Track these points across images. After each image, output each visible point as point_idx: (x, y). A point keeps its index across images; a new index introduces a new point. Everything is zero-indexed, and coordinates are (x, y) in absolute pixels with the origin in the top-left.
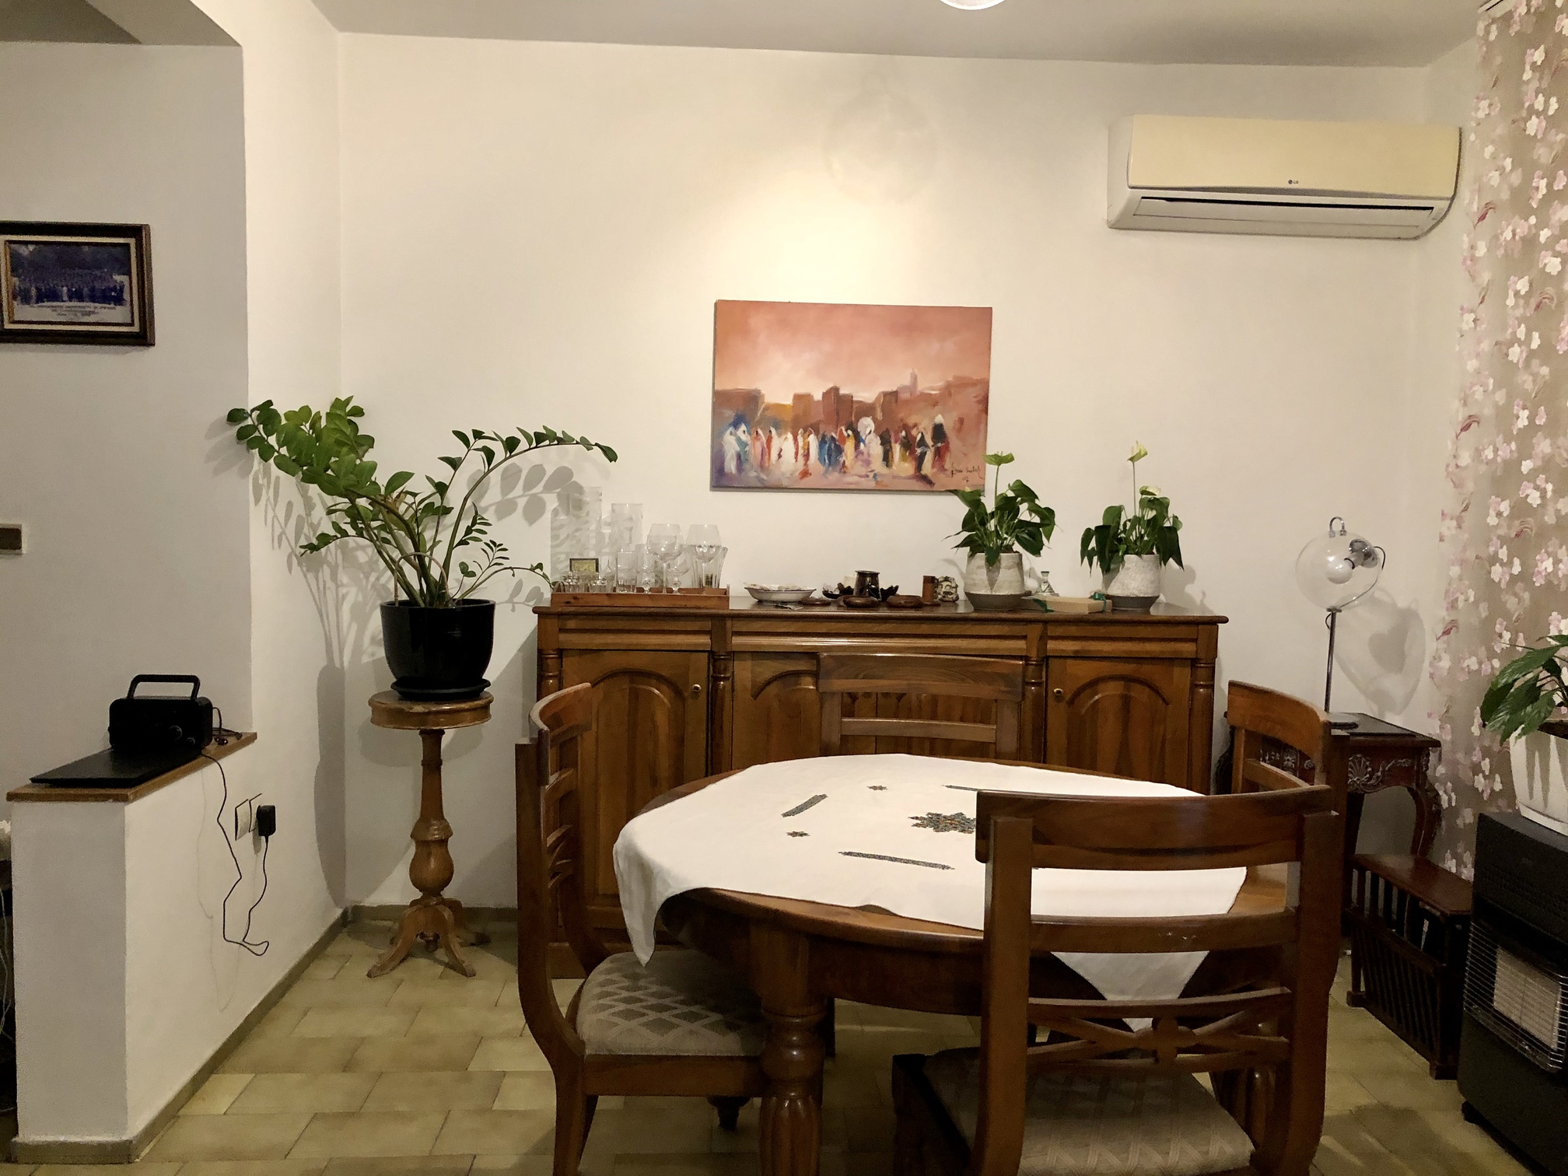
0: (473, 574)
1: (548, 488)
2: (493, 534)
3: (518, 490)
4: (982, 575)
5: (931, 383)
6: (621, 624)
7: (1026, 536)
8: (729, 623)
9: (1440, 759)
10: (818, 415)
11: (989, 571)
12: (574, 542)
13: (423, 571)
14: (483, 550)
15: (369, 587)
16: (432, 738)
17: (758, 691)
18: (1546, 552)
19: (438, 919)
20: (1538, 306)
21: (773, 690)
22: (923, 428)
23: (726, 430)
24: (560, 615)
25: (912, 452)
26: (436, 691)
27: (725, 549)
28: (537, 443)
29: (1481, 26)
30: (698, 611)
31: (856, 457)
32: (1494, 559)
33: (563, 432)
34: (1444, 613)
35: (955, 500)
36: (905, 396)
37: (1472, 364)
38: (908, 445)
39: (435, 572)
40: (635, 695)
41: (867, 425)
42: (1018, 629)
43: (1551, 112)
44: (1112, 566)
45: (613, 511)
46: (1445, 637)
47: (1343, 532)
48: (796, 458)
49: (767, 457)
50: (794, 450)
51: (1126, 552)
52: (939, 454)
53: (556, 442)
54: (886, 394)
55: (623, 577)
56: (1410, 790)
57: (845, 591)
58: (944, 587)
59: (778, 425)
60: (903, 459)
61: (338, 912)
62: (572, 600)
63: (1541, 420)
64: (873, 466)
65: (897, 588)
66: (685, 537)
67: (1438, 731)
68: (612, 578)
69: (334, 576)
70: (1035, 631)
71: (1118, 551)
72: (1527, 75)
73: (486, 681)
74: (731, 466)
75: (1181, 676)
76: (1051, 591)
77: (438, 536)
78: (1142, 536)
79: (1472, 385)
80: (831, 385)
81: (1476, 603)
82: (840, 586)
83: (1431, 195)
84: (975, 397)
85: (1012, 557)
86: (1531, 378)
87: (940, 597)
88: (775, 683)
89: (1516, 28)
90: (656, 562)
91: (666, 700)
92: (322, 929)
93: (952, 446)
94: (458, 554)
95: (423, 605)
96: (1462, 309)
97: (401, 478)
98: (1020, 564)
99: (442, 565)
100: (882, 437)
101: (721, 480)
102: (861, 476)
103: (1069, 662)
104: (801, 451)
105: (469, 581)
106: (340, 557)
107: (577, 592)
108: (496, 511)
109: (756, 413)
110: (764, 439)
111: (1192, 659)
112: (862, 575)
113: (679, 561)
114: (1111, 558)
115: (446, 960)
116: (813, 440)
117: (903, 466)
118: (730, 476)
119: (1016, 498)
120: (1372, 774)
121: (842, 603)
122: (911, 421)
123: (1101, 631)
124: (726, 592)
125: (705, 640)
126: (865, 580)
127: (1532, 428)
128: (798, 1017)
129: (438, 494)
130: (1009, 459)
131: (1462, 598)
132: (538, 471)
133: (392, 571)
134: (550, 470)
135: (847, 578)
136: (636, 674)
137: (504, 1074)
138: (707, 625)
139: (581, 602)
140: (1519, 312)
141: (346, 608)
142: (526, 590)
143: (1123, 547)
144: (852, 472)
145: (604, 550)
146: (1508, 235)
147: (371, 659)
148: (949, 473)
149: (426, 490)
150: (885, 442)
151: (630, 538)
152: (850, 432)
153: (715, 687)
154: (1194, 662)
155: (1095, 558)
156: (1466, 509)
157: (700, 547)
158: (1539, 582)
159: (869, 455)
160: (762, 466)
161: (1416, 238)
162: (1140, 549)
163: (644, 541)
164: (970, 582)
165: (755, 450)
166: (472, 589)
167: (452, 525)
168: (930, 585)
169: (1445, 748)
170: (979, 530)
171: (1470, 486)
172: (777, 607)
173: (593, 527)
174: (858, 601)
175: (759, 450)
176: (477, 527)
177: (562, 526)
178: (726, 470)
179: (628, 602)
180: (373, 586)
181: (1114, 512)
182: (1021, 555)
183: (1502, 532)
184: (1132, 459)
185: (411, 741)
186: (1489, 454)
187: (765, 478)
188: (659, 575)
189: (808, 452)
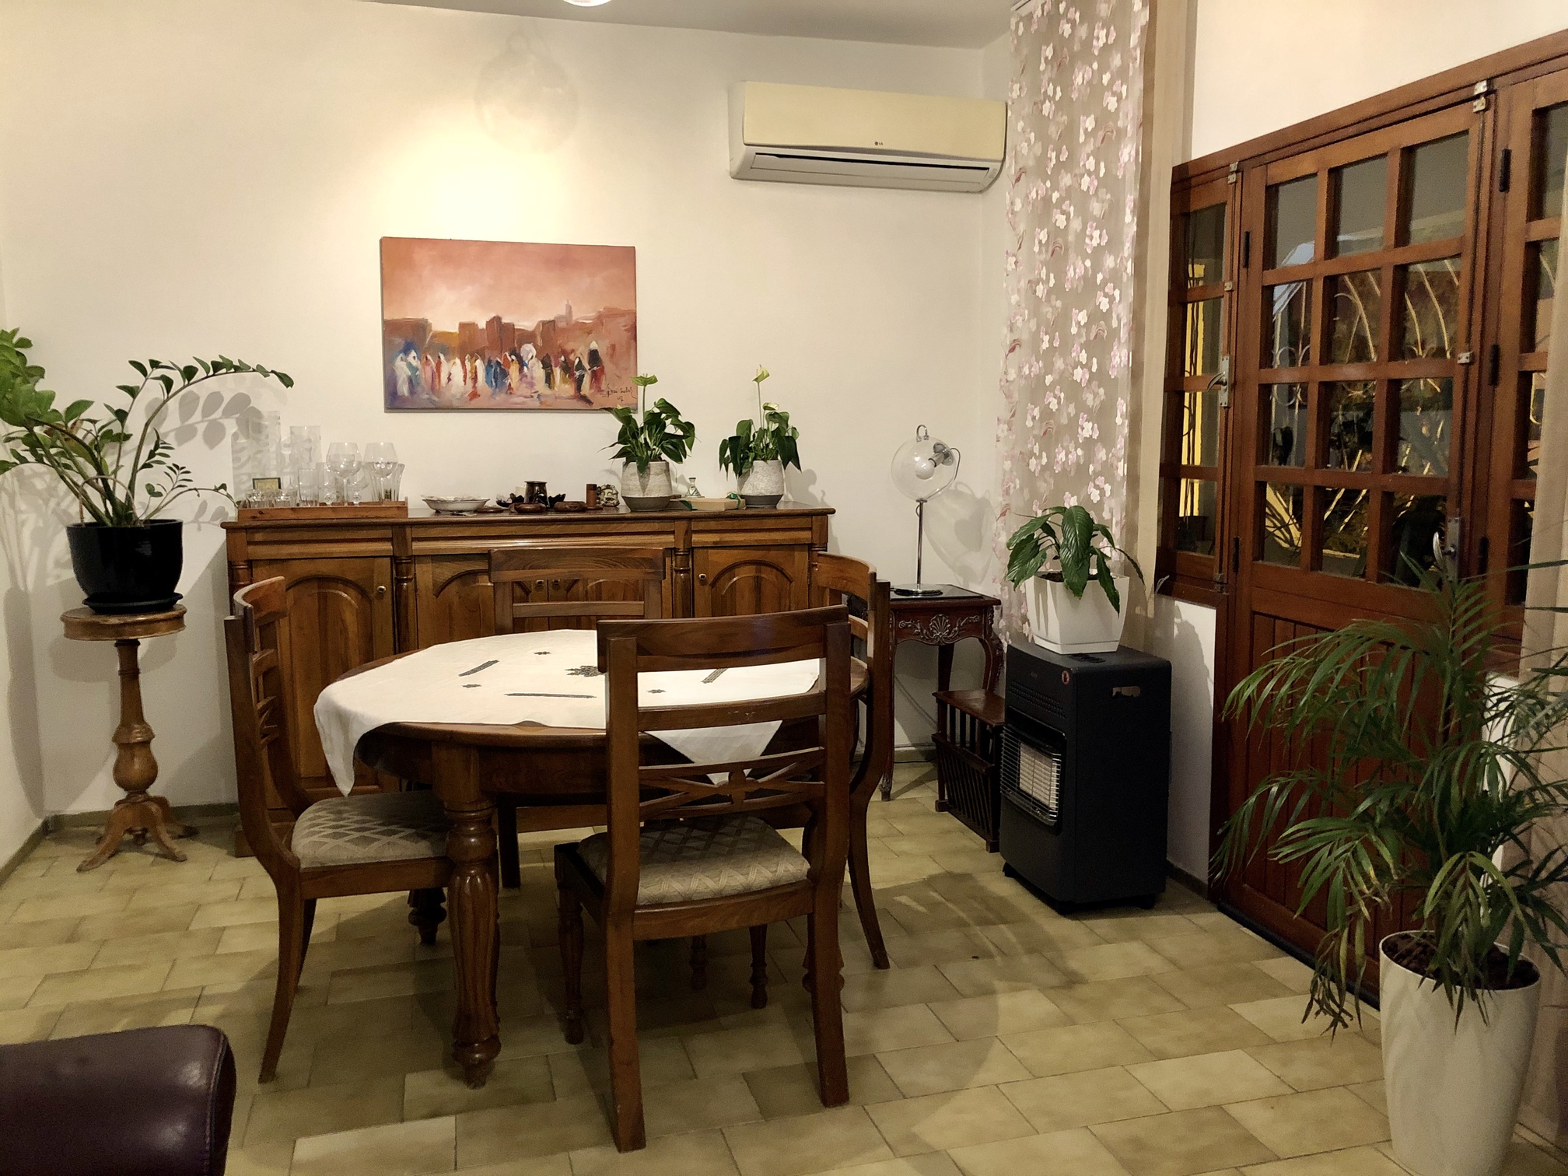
0: (159, 494)
1: (227, 413)
2: (175, 457)
3: (197, 416)
4: (635, 481)
5: (584, 314)
6: (306, 535)
7: (670, 446)
8: (408, 530)
9: (1001, 616)
10: (483, 342)
11: (641, 477)
12: (256, 463)
13: (108, 494)
14: (166, 473)
15: (50, 512)
16: (128, 648)
17: (440, 589)
18: (1062, 446)
19: (146, 814)
20: (1053, 253)
21: (453, 588)
22: (581, 355)
23: (397, 356)
24: (246, 529)
25: (572, 375)
26: (131, 604)
27: (402, 466)
28: (215, 371)
29: (1013, 21)
30: (378, 520)
31: (521, 380)
32: (1032, 454)
33: (239, 361)
34: (1001, 499)
35: (611, 417)
36: (561, 325)
37: (1014, 298)
38: (567, 368)
39: (120, 494)
40: (323, 598)
41: (529, 351)
42: (666, 526)
43: (1057, 98)
44: (744, 471)
45: (292, 433)
46: (1003, 518)
47: (927, 437)
48: (465, 381)
49: (437, 380)
50: (462, 374)
51: (755, 459)
52: (596, 377)
53: (233, 370)
54: (544, 323)
55: (306, 494)
56: (981, 640)
57: (517, 500)
58: (607, 494)
59: (448, 352)
60: (564, 381)
61: (39, 822)
62: (258, 515)
63: (1056, 344)
64: (537, 388)
65: (564, 496)
66: (363, 454)
67: (1000, 593)
68: (295, 494)
69: (12, 504)
70: (681, 527)
71: (748, 458)
72: (1042, 67)
73: (178, 594)
74: (404, 389)
75: (801, 558)
76: (698, 494)
77: (121, 463)
78: (767, 445)
79: (1015, 315)
80: (493, 315)
81: (1021, 489)
82: (512, 495)
83: (989, 157)
84: (625, 326)
85: (660, 465)
86: (1051, 309)
87: (603, 502)
88: (454, 583)
89: (1035, 27)
90: (336, 479)
91: (353, 602)
92: (25, 837)
93: (606, 370)
94: (143, 477)
95: (110, 525)
96: (1007, 253)
97: (79, 407)
98: (667, 470)
99: (127, 486)
100: (543, 362)
101: (395, 402)
102: (526, 397)
103: (710, 551)
104: (469, 375)
105: (156, 502)
106: (16, 483)
107: (262, 508)
108: (176, 435)
109: (425, 340)
110: (433, 364)
111: (808, 544)
112: (531, 485)
113: (359, 476)
114: (742, 465)
115: (157, 850)
116: (479, 364)
117: (564, 388)
118: (403, 398)
119: (660, 414)
120: (951, 629)
121: (513, 510)
122: (569, 347)
123: (736, 524)
124: (404, 503)
125: (387, 547)
126: (534, 489)
127: (1051, 348)
128: (473, 812)
129: (118, 422)
130: (653, 380)
131: (1012, 485)
132: (215, 399)
133: (77, 495)
134: (227, 397)
135: (517, 488)
136: (323, 580)
137: (224, 929)
138: (388, 533)
139: (267, 517)
140: (1043, 257)
141: (26, 533)
142: (211, 509)
143: (752, 455)
144: (519, 393)
145: (285, 470)
146: (1033, 195)
147: (56, 582)
148: (605, 393)
149: (105, 417)
150: (547, 365)
151: (310, 458)
152: (513, 357)
153: (399, 588)
154: (810, 547)
155: (731, 465)
156: (1013, 416)
157: (378, 463)
158: (1058, 469)
159: (532, 378)
160: (433, 388)
161: (981, 192)
162: (765, 455)
163: (324, 460)
164: (626, 487)
165: (426, 374)
166: (157, 510)
167: (133, 449)
168: (592, 492)
169: (1004, 605)
170: (630, 442)
171: (1016, 396)
172: (453, 515)
173: (273, 448)
174: (528, 507)
175: (429, 374)
176: (159, 451)
177: (243, 449)
178: (399, 393)
179: (313, 515)
180: (54, 512)
181: (746, 425)
182: (667, 464)
183: (1036, 432)
184: (756, 380)
185: (106, 652)
186: (1026, 370)
187: (436, 399)
188: (339, 489)
189: (476, 376)
